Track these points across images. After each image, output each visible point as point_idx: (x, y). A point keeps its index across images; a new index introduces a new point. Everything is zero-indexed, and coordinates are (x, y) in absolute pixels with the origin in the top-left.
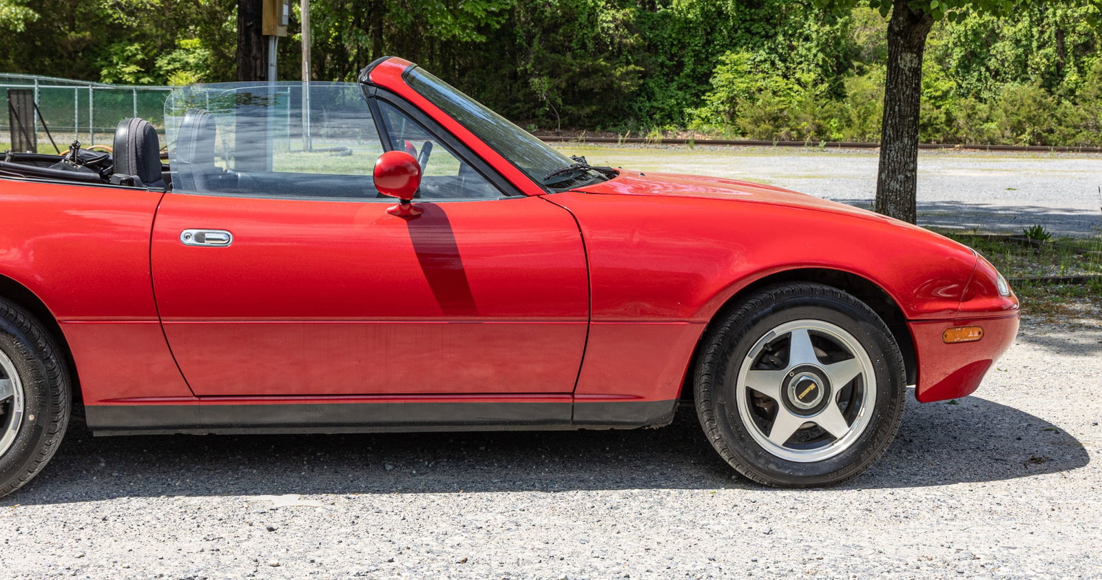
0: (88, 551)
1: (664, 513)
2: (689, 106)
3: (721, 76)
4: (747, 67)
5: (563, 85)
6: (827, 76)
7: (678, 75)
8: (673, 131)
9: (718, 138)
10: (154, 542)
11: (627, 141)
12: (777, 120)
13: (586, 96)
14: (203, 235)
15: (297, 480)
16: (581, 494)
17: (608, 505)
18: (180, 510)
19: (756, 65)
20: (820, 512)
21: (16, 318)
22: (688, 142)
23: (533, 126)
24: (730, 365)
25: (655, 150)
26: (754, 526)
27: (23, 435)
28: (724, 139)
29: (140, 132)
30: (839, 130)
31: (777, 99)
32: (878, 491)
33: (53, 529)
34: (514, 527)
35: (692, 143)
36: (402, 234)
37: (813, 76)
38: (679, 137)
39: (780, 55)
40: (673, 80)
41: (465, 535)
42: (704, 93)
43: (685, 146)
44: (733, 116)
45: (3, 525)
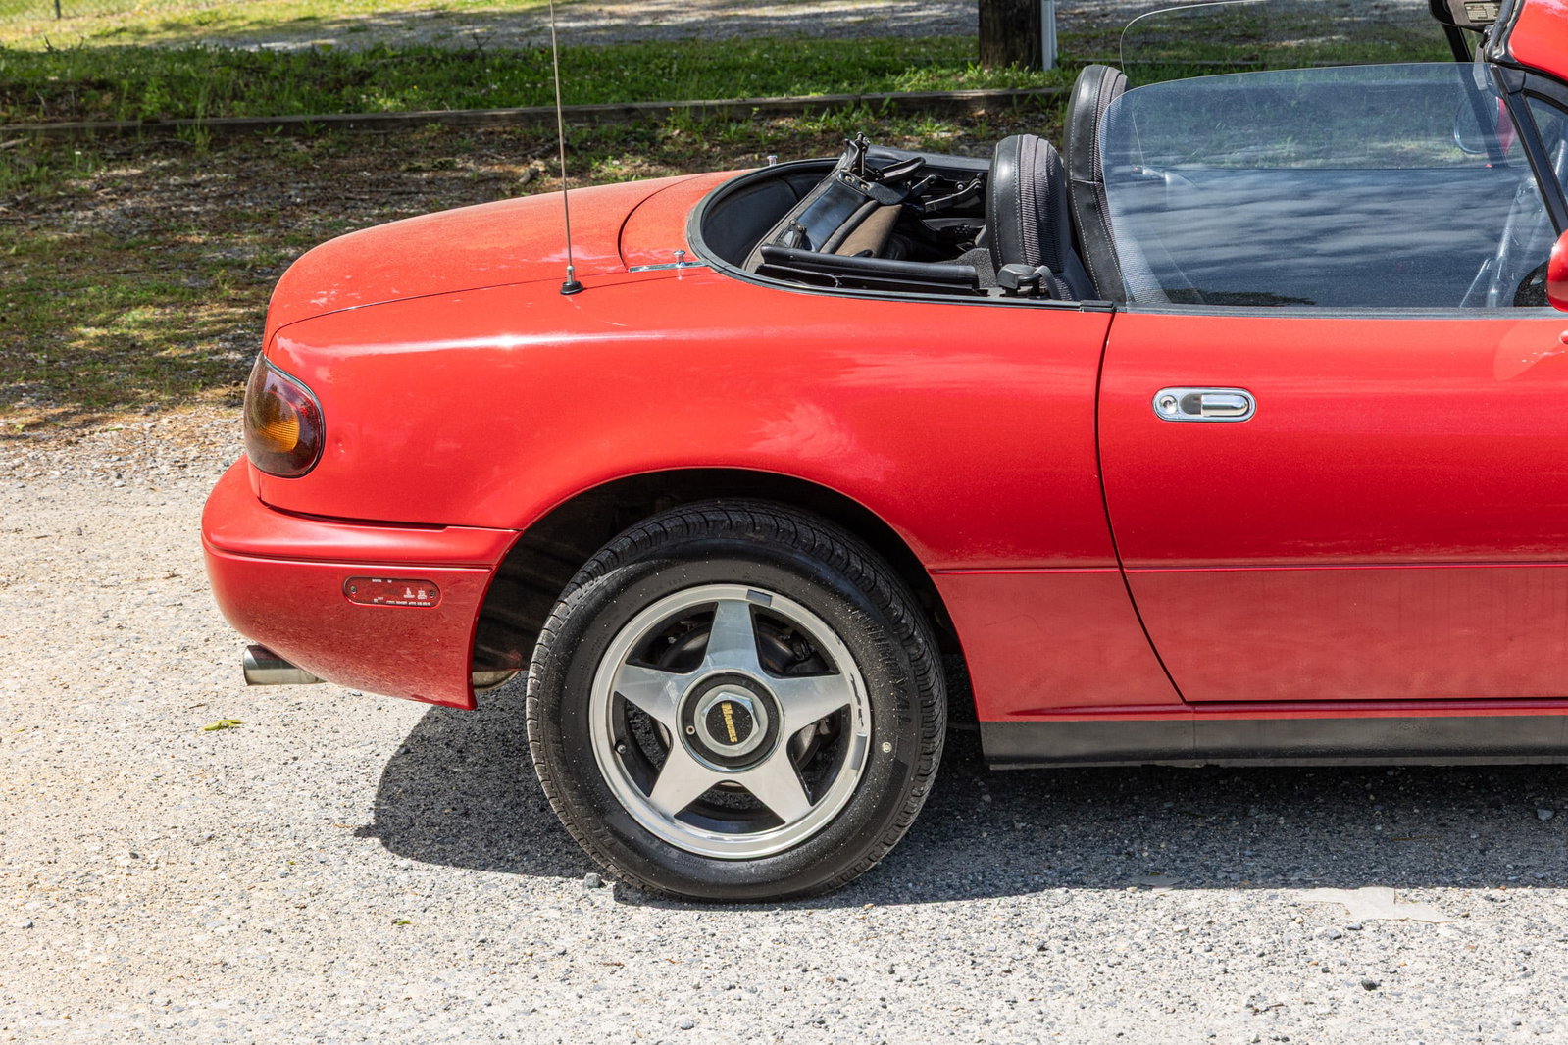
10: (1155, 1013)
14: (1197, 398)
18: (1177, 928)
21: (848, 563)
27: (872, 780)
29: (1041, 171)
33: (955, 970)
45: (858, 957)
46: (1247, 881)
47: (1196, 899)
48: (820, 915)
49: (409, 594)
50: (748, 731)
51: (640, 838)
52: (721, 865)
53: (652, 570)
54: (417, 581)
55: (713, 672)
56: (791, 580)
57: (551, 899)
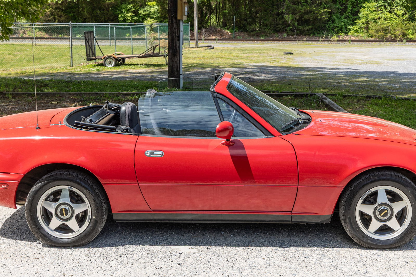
0: (115, 272)
1: (325, 260)
2: (349, 25)
3: (363, 13)
4: (374, 9)
5: (298, 18)
6: (408, 12)
7: (345, 12)
8: (342, 36)
9: (361, 39)
10: (137, 269)
11: (323, 41)
12: (385, 30)
13: (307, 22)
14: (153, 152)
15: (189, 238)
16: (294, 249)
17: (304, 256)
18: (147, 253)
19: (378, 7)
20: (387, 262)
21: (87, 182)
22: (348, 41)
23: (285, 34)
24: (353, 203)
25: (334, 44)
26: (360, 269)
27: (91, 224)
28: (364, 39)
29: (130, 109)
30: (412, 34)
31: (386, 22)
32: (411, 251)
33: (103, 260)
34: (268, 266)
35: (350, 41)
37: (402, 12)
38: (345, 39)
39: (388, 3)
40: (343, 15)
41: (250, 269)
42: (355, 20)
43: (347, 42)
44: (368, 29)
45: (85, 258)
46: (163, 244)
47: (152, 248)
48: (80, 250)
49: (3, 186)
50: (68, 214)
51: (46, 234)
52: (62, 240)
53: (50, 182)
54: (4, 184)
55: (62, 202)
56: (76, 185)
57: (29, 246)
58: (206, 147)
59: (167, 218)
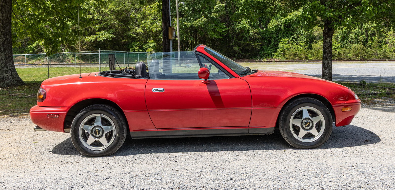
0: (132, 168)
1: (272, 156)
2: (273, 52)
3: (281, 45)
4: (287, 42)
5: (242, 48)
6: (308, 44)
7: (270, 45)
8: (269, 59)
9: (281, 60)
10: (148, 165)
11: (258, 62)
12: (295, 55)
13: (248, 51)
14: (157, 89)
15: (182, 149)
16: (251, 151)
17: (258, 154)
18: (154, 157)
19: (289, 42)
20: (312, 155)
21: (113, 111)
22: (273, 61)
23: (234, 59)
24: (288, 118)
25: (265, 64)
26: (296, 159)
27: (116, 139)
28: (282, 60)
29: (142, 65)
30: (311, 57)
31: (295, 50)
32: (327, 149)
33: (123, 162)
34: (235, 160)
35: (274, 62)
36: (205, 88)
37: (304, 44)
38: (271, 60)
39: (295, 39)
40: (269, 46)
41: (223, 162)
42: (277, 49)
43: (272, 62)
44: (284, 54)
45: (111, 161)
46: (164, 152)
47: (157, 154)
48: (108, 158)
49: (56, 116)
50: (100, 133)
52: (95, 151)
53: (88, 112)
54: (57, 114)
55: (96, 125)
56: (106, 113)
58: (192, 85)
59: (167, 134)
